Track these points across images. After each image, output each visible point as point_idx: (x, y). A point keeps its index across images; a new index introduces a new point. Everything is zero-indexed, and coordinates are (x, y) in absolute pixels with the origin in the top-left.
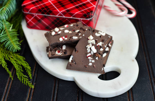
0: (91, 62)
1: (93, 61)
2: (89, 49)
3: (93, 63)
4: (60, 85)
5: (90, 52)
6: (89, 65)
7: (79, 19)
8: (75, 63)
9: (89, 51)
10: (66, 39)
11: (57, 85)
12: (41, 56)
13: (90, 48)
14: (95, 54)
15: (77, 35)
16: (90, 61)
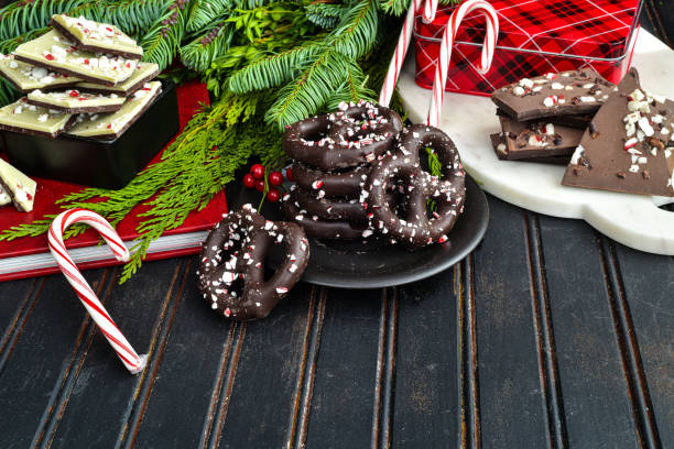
0: (637, 163)
1: (643, 160)
2: (633, 126)
3: (641, 166)
4: (543, 228)
5: (635, 135)
6: (631, 170)
7: (584, 58)
8: (590, 167)
9: (631, 130)
10: (562, 101)
11: (534, 228)
12: (479, 157)
13: (637, 124)
14: (648, 140)
15: (591, 93)
16: (634, 159)
